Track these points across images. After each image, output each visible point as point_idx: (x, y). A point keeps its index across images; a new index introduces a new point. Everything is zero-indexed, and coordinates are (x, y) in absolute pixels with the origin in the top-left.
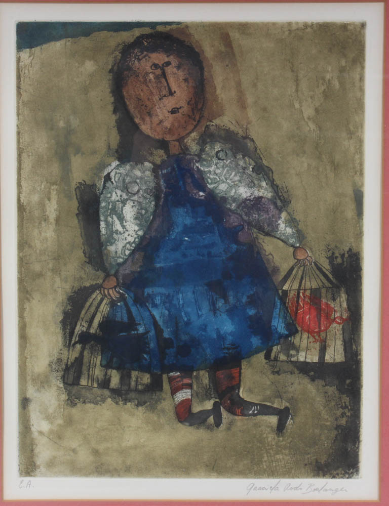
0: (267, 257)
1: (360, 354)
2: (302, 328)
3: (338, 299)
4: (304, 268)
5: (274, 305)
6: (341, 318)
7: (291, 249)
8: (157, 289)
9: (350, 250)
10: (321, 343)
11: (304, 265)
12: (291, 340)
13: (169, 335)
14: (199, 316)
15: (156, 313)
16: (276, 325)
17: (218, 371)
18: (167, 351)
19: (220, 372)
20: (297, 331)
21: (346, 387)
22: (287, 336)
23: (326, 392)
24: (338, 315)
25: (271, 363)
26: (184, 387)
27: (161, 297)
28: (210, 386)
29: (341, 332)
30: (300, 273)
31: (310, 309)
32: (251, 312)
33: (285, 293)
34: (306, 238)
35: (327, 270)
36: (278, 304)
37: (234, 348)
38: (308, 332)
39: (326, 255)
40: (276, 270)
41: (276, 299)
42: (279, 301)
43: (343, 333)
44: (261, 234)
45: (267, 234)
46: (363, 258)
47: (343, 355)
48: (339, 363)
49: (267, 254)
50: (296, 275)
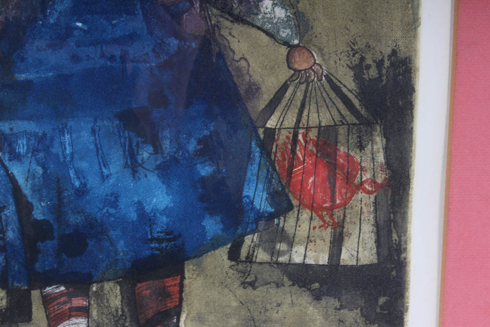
0: (237, 64)
1: (405, 249)
2: (299, 200)
3: (370, 147)
4: (308, 86)
5: (249, 156)
6: (373, 181)
7: (284, 50)
8: (20, 123)
9: (394, 52)
10: (334, 229)
11: (307, 82)
12: (278, 225)
13: (44, 215)
14: (104, 178)
15: (18, 171)
16: (252, 195)
17: (140, 282)
18: (40, 245)
19: (144, 284)
20: (290, 207)
21: (378, 310)
22: (271, 217)
23: (341, 321)
24: (367, 176)
25: (240, 267)
26: (73, 313)
27: (29, 140)
28: (123, 311)
29: (372, 209)
30: (300, 95)
31: (315, 164)
32: (205, 170)
33: (271, 134)
34: (312, 28)
35: (349, 90)
36: (257, 154)
37: (169, 240)
38: (312, 208)
39: (349, 63)
40: (254, 90)
41: (253, 145)
42: (258, 149)
43: (376, 210)
44: (227, 19)
45: (238, 19)
46: (417, 69)
47: (375, 251)
48: (367, 265)
49: (237, 57)
50: (291, 100)
